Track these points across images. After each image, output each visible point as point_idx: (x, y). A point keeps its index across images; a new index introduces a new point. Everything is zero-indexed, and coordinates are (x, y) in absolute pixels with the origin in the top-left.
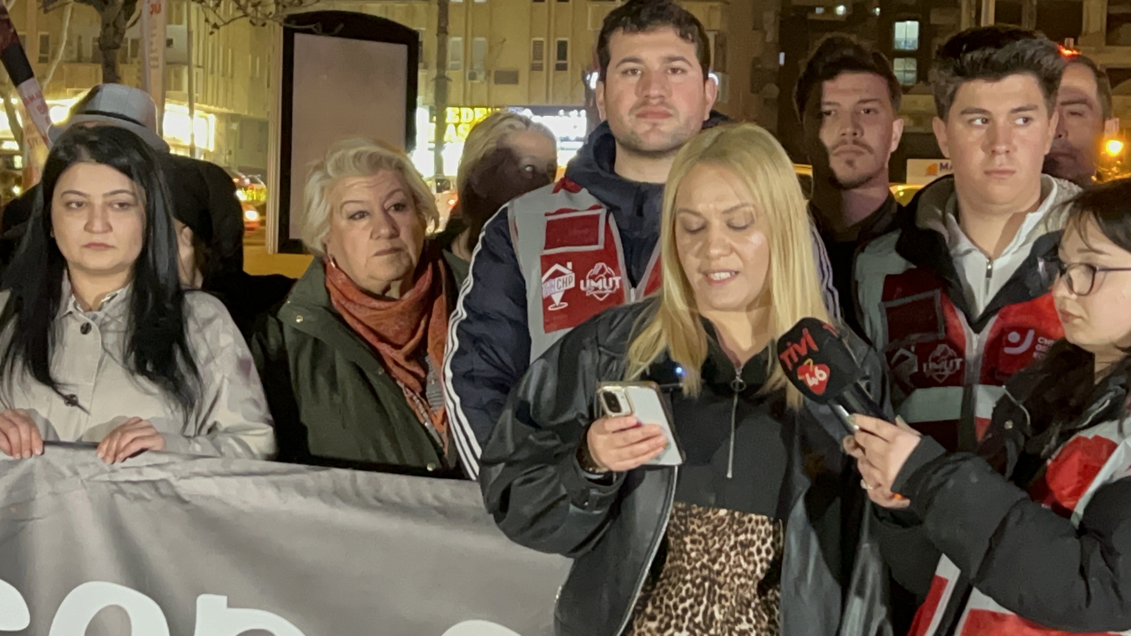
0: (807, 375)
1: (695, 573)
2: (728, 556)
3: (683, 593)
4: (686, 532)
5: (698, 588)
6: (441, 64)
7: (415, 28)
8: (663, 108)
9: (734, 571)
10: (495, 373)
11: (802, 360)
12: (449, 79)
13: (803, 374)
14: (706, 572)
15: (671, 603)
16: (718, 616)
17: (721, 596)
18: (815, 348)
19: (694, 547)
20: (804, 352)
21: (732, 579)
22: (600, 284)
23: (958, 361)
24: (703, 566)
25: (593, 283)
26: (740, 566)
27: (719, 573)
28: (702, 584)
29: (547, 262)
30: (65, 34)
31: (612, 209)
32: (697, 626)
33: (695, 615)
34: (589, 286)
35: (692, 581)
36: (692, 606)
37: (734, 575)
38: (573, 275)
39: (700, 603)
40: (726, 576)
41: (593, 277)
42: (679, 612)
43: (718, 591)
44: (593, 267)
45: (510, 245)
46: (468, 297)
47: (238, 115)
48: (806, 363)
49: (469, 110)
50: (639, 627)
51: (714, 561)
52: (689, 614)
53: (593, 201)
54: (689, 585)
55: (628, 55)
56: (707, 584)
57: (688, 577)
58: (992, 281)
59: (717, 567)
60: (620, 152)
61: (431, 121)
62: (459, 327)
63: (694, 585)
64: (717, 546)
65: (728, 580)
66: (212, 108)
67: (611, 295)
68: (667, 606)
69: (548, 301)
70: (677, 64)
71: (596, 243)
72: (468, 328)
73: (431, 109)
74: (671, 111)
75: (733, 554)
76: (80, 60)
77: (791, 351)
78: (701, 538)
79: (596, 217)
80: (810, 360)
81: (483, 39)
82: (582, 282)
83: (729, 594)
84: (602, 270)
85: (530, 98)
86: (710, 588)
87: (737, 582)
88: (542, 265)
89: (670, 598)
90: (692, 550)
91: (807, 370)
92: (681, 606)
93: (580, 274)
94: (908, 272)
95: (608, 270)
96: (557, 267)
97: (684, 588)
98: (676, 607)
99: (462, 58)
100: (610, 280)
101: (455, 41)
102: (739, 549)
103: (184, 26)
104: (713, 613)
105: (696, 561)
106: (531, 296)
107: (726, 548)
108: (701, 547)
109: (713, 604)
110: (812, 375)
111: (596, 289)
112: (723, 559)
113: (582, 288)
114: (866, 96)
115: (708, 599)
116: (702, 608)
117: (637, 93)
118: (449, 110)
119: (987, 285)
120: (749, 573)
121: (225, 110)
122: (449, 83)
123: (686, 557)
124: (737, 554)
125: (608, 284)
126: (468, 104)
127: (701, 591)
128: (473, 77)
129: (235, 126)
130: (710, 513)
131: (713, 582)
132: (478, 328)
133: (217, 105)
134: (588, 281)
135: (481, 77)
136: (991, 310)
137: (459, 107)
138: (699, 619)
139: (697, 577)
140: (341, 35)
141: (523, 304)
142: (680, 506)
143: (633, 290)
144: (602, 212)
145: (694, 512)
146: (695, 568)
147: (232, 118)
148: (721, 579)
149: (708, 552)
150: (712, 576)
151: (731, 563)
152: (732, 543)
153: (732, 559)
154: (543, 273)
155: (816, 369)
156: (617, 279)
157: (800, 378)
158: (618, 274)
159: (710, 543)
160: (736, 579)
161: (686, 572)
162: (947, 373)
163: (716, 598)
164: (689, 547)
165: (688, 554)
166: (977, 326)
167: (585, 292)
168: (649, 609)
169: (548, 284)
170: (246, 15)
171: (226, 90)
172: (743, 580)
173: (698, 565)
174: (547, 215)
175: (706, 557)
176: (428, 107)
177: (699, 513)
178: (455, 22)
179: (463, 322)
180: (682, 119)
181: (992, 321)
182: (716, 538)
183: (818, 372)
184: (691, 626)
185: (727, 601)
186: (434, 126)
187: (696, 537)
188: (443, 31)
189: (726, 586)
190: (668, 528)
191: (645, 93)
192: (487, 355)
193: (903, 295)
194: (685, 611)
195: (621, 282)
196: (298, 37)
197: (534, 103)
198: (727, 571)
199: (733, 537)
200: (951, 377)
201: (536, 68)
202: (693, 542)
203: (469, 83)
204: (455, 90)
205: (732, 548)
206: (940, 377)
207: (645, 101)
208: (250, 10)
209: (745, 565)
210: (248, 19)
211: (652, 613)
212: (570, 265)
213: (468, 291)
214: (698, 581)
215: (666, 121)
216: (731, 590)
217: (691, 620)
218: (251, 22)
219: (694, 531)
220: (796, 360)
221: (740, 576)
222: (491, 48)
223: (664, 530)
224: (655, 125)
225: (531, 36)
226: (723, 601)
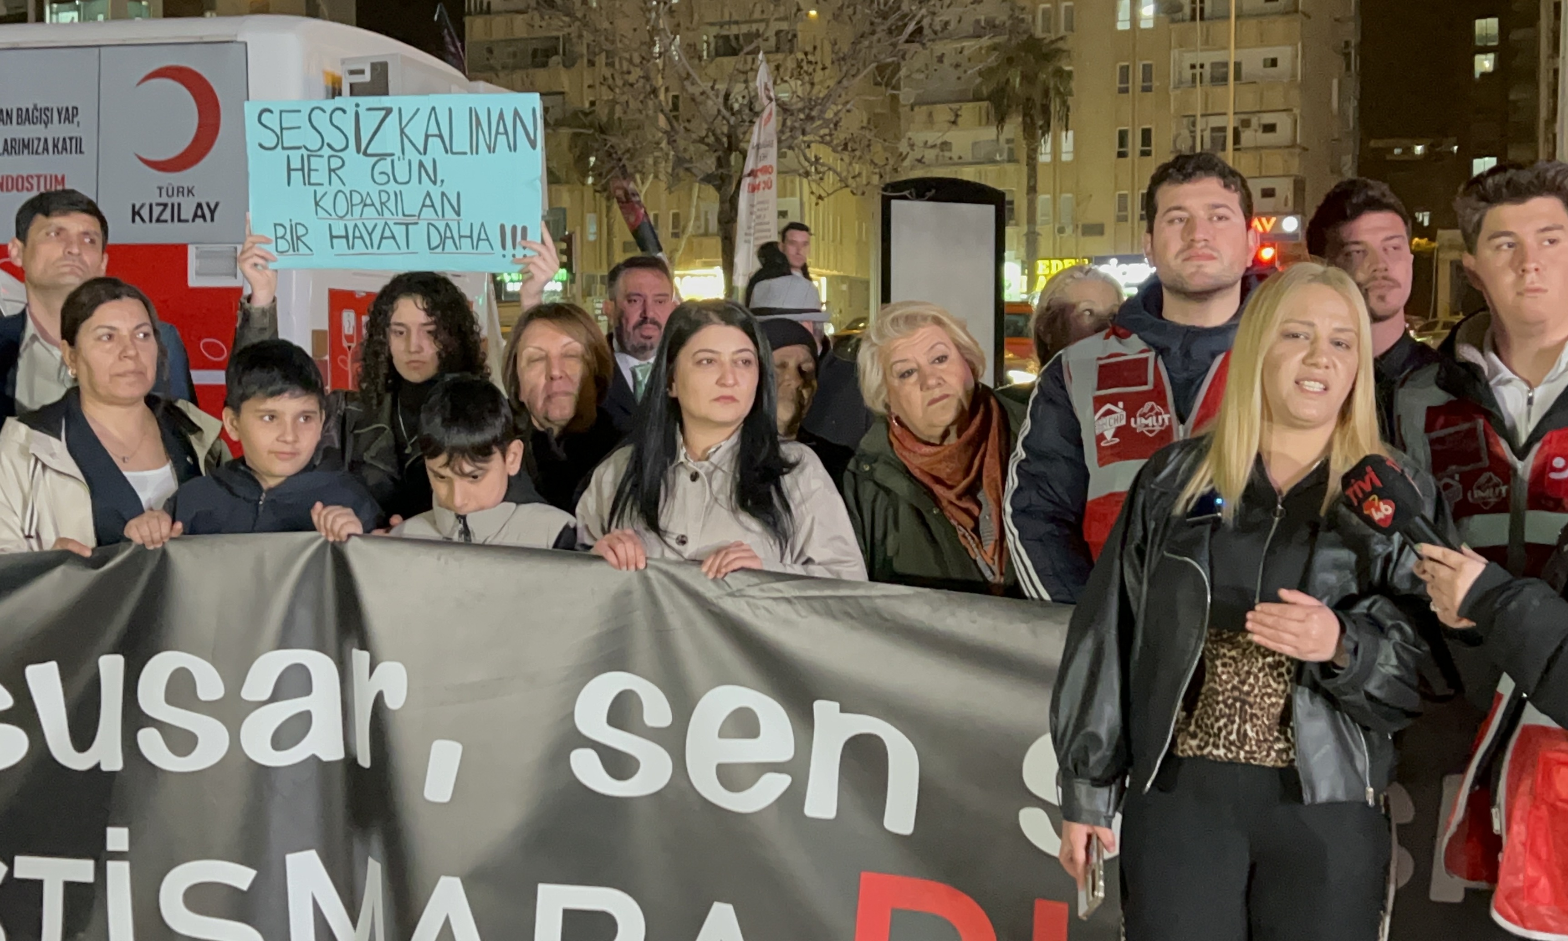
0: (1373, 510)
1: (1227, 694)
2: (1257, 678)
3: (1217, 713)
4: (1217, 656)
5: (1230, 708)
6: (1031, 220)
7: (1001, 189)
8: (1207, 251)
9: (1264, 691)
10: (1050, 508)
11: (1367, 496)
12: (1039, 234)
13: (1369, 508)
14: (1236, 694)
15: (1209, 722)
16: (1251, 734)
17: (1253, 715)
18: (1378, 483)
19: (1225, 670)
20: (1368, 488)
21: (1262, 698)
22: (1149, 421)
23: (1504, 489)
24: (1234, 688)
25: (1144, 421)
26: (1269, 686)
27: (1248, 693)
28: (1233, 705)
29: (1099, 402)
30: (693, 210)
31: (1161, 351)
32: (1232, 743)
33: (1230, 733)
34: (1139, 423)
35: (1224, 702)
36: (1226, 726)
37: (1264, 695)
38: (1124, 413)
39: (1233, 722)
40: (1256, 696)
41: (1143, 415)
42: (1216, 730)
43: (1249, 711)
44: (1142, 406)
45: (1063, 387)
46: (1026, 438)
47: (847, 277)
48: (1371, 498)
49: (1059, 262)
50: (1183, 744)
51: (1243, 683)
52: (1224, 733)
53: (1142, 346)
54: (1221, 706)
55: (1174, 204)
56: (1238, 705)
57: (1220, 698)
58: (1534, 408)
59: (1246, 688)
60: (1167, 296)
61: (1023, 274)
62: (1019, 466)
63: (1226, 705)
64: (1246, 668)
65: (1258, 700)
66: (824, 271)
67: (1161, 432)
68: (1206, 725)
69: (1101, 438)
70: (1221, 211)
71: (1146, 383)
72: (1026, 467)
73: (1023, 262)
74: (1215, 254)
75: (1261, 675)
76: (706, 234)
77: (1356, 487)
78: (1231, 661)
79: (1146, 360)
80: (1375, 497)
81: (1070, 195)
82: (1133, 420)
83: (1259, 713)
84: (1152, 409)
85: (1115, 250)
86: (1241, 707)
87: (1268, 701)
88: (1095, 406)
89: (1209, 719)
90: (1223, 673)
91: (1372, 505)
92: (1216, 726)
93: (1131, 413)
94: (1449, 403)
95: (1158, 408)
96: (1109, 406)
97: (1218, 708)
98: (1212, 728)
99: (1051, 213)
100: (1160, 417)
101: (1043, 199)
102: (1267, 670)
103: (797, 199)
104: (1245, 731)
105: (1227, 683)
106: (1084, 435)
107: (1255, 670)
108: (1231, 670)
109: (1245, 722)
110: (1378, 509)
111: (1147, 426)
112: (1251, 680)
113: (1133, 424)
114: (1390, 234)
115: (1240, 718)
116: (1235, 726)
117: (1183, 239)
118: (1041, 263)
119: (1529, 413)
120: (1280, 693)
121: (835, 273)
122: (1039, 238)
123: (1217, 679)
124: (1265, 675)
125: (1157, 421)
126: (1057, 255)
127: (1233, 711)
128: (1061, 230)
129: (844, 287)
130: (1240, 638)
131: (1244, 702)
132: (1038, 467)
133: (828, 268)
134: (1138, 419)
135: (1069, 230)
136: (1533, 438)
137: (1049, 259)
138: (1233, 737)
139: (1229, 697)
140: (931, 199)
141: (1079, 444)
142: (1212, 631)
143: (1181, 427)
144: (1151, 355)
145: (1225, 636)
146: (1227, 690)
147: (843, 279)
148: (1251, 699)
149: (1238, 675)
150: (1242, 697)
151: (1260, 683)
152: (1260, 665)
153: (1261, 680)
154: (1096, 411)
155: (1381, 504)
156: (1166, 417)
157: (1366, 512)
158: (1167, 412)
159: (1240, 665)
160: (1266, 698)
161: (1217, 693)
162: (1493, 500)
163: (1248, 717)
164: (1220, 670)
165: (1219, 676)
166: (1522, 454)
167: (1135, 429)
168: (1192, 728)
169: (1100, 422)
170: (847, 186)
171: (836, 257)
172: (1274, 700)
173: (1229, 686)
174: (1099, 359)
175: (1237, 679)
176: (1019, 261)
177: (1229, 638)
178: (1043, 180)
179: (1023, 461)
180: (1226, 263)
181: (1537, 447)
182: (1245, 661)
183: (1383, 506)
184: (1227, 744)
185: (1258, 718)
186: (1025, 278)
187: (1226, 660)
188: (1032, 190)
189: (1256, 706)
190: (1203, 653)
191: (1191, 237)
192: (1044, 491)
193: (1443, 427)
194: (1220, 729)
195: (1170, 419)
196: (894, 203)
197: (1118, 253)
198: (1256, 691)
199: (1260, 660)
200: (1497, 504)
201: (1122, 219)
202: (1224, 665)
203: (1058, 237)
204: (1045, 244)
205: (1260, 670)
206: (1486, 504)
207: (1190, 245)
208: (850, 181)
209: (1274, 685)
210: (848, 190)
211: (1195, 732)
212: (1121, 404)
213: (1026, 433)
214: (1230, 701)
215: (1209, 263)
216: (1262, 709)
217: (1226, 738)
218: (852, 192)
219: (1224, 655)
220: (1361, 495)
221: (1270, 696)
222: (1078, 204)
223: (1200, 654)
224: (1199, 267)
225: (1117, 188)
226: (1255, 720)
